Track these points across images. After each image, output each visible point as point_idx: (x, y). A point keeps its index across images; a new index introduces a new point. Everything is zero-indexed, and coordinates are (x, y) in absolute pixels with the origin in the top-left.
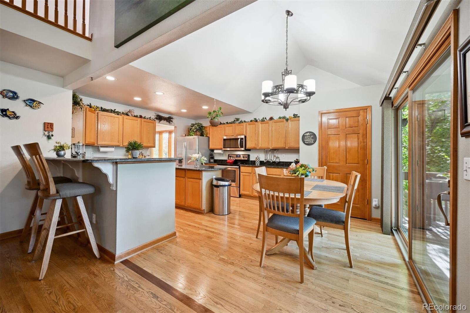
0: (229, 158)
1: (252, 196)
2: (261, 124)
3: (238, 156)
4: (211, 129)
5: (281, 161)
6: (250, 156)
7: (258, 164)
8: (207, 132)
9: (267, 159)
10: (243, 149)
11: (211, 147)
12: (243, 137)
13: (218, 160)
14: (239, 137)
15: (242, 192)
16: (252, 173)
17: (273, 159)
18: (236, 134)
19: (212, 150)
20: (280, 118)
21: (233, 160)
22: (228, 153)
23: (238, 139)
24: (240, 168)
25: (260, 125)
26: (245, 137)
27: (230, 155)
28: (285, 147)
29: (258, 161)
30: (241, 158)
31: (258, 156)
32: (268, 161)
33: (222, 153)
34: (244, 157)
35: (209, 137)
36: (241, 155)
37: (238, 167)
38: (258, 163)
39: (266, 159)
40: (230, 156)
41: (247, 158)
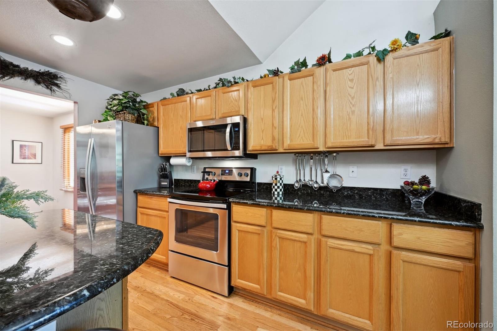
0: (206, 176)
1: (269, 297)
2: (290, 80)
3: (227, 171)
4: (161, 108)
5: (345, 184)
6: (257, 171)
7: (278, 193)
8: (152, 116)
9: (302, 179)
10: (237, 153)
11: (163, 150)
12: (237, 119)
13: (182, 180)
14: (229, 121)
15: (237, 282)
16: (269, 228)
17: (319, 181)
18: (220, 116)
19: (167, 158)
20: (348, 57)
21: (214, 180)
22: (203, 165)
23: (225, 126)
24: (229, 208)
25: (288, 83)
26: (245, 120)
27: (207, 170)
28: (373, 143)
29: (278, 185)
30: (235, 177)
31: (278, 172)
32: (305, 186)
33: (189, 164)
34: (240, 175)
35: (158, 127)
36: (234, 170)
37: (224, 206)
38: (278, 190)
39: (300, 180)
40: (208, 173)
41: (249, 177)
